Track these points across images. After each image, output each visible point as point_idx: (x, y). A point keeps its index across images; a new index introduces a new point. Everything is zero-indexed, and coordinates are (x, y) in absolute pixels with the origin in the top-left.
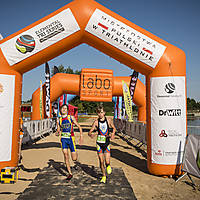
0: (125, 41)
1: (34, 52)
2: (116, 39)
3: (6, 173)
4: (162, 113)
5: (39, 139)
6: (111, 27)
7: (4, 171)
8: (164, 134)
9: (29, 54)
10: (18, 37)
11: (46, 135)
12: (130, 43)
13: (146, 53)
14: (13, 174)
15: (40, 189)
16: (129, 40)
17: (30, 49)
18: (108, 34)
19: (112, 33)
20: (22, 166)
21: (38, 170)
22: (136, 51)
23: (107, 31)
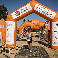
0: (45, 12)
1: (20, 15)
2: (42, 12)
3: (13, 48)
5: (21, 38)
7: (12, 47)
9: (19, 16)
12: (46, 13)
13: (51, 15)
14: (15, 48)
15: (22, 52)
16: (46, 12)
18: (40, 10)
19: (41, 10)
20: (17, 46)
21: (21, 47)
22: (48, 15)
23: (40, 9)
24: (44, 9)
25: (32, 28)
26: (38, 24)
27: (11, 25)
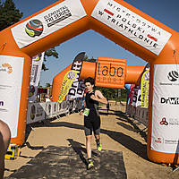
4: (164, 101)
6: (116, 14)
8: (164, 122)
10: (28, 21)
11: (62, 116)
13: (151, 40)
14: (13, 151)
17: (38, 33)
18: (113, 20)
19: (117, 19)
20: (28, 143)
21: (41, 148)
23: (112, 17)
24: (127, 17)
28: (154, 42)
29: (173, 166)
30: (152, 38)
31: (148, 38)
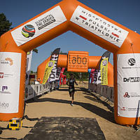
1: (34, 36)
2: (93, 27)
3: (13, 123)
4: (126, 80)
5: (41, 96)
6: (88, 18)
8: (127, 95)
9: (31, 38)
10: (23, 26)
11: (45, 93)
12: (103, 30)
14: (18, 124)
16: (102, 27)
17: (31, 35)
18: (87, 24)
19: (89, 23)
20: (26, 116)
22: (107, 35)
23: (86, 21)
24: (96, 21)
25: (69, 70)
26: (85, 60)
27: (11, 61)
28: (117, 38)
29: (135, 127)
30: (115, 35)
31: (112, 36)
